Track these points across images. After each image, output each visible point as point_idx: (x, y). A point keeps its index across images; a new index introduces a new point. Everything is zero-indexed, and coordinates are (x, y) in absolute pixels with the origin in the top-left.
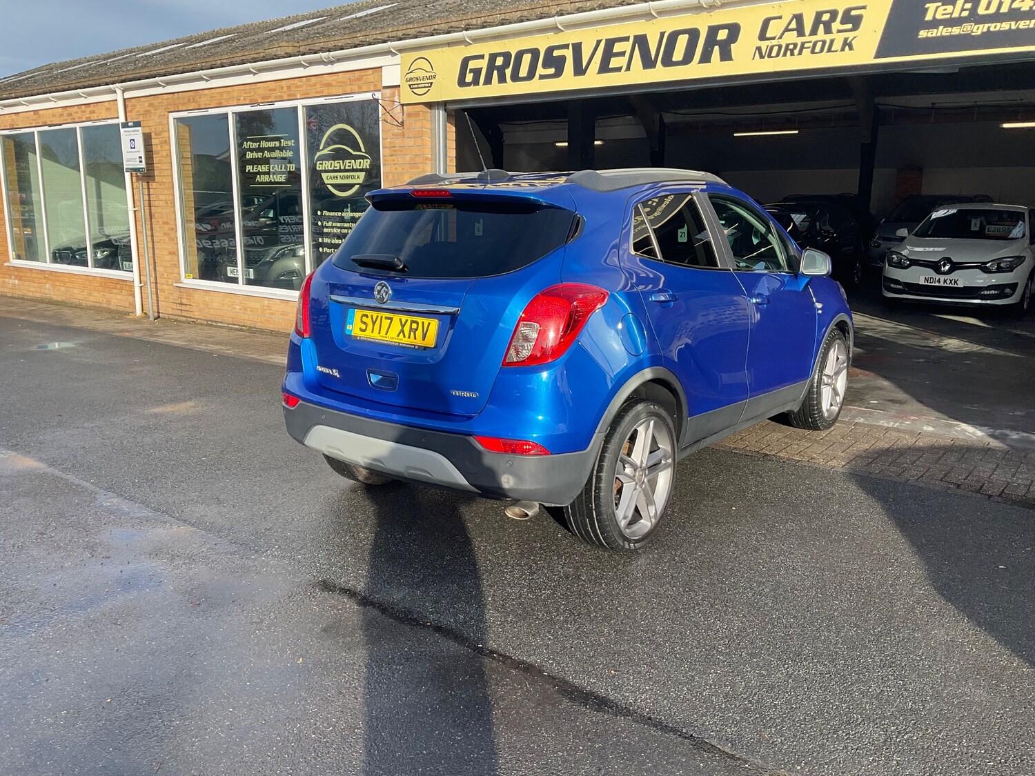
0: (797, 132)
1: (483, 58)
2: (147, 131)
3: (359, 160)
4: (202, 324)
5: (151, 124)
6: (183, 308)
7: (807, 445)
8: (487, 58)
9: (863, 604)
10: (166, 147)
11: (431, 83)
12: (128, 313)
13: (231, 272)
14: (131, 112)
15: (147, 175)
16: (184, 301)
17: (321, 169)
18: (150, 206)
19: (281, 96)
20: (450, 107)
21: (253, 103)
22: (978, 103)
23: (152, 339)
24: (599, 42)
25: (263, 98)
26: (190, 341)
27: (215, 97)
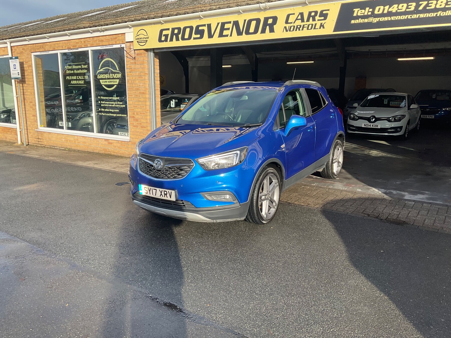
0: (313, 62)
1: (169, 30)
2: (22, 61)
3: (116, 74)
4: (48, 148)
5: (23, 58)
6: (39, 140)
7: (307, 198)
8: (171, 30)
9: (321, 270)
10: (31, 68)
11: (147, 41)
12: (15, 143)
13: (61, 124)
14: (14, 52)
15: (22, 80)
16: (40, 137)
17: (99, 78)
18: (24, 95)
19: (81, 46)
20: (156, 51)
21: (69, 49)
22: (388, 50)
23: (24, 155)
24: (218, 24)
25: (73, 47)
26: (41, 155)
27: (52, 46)
